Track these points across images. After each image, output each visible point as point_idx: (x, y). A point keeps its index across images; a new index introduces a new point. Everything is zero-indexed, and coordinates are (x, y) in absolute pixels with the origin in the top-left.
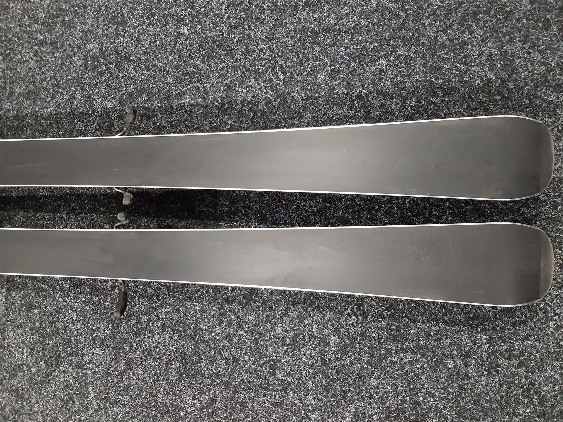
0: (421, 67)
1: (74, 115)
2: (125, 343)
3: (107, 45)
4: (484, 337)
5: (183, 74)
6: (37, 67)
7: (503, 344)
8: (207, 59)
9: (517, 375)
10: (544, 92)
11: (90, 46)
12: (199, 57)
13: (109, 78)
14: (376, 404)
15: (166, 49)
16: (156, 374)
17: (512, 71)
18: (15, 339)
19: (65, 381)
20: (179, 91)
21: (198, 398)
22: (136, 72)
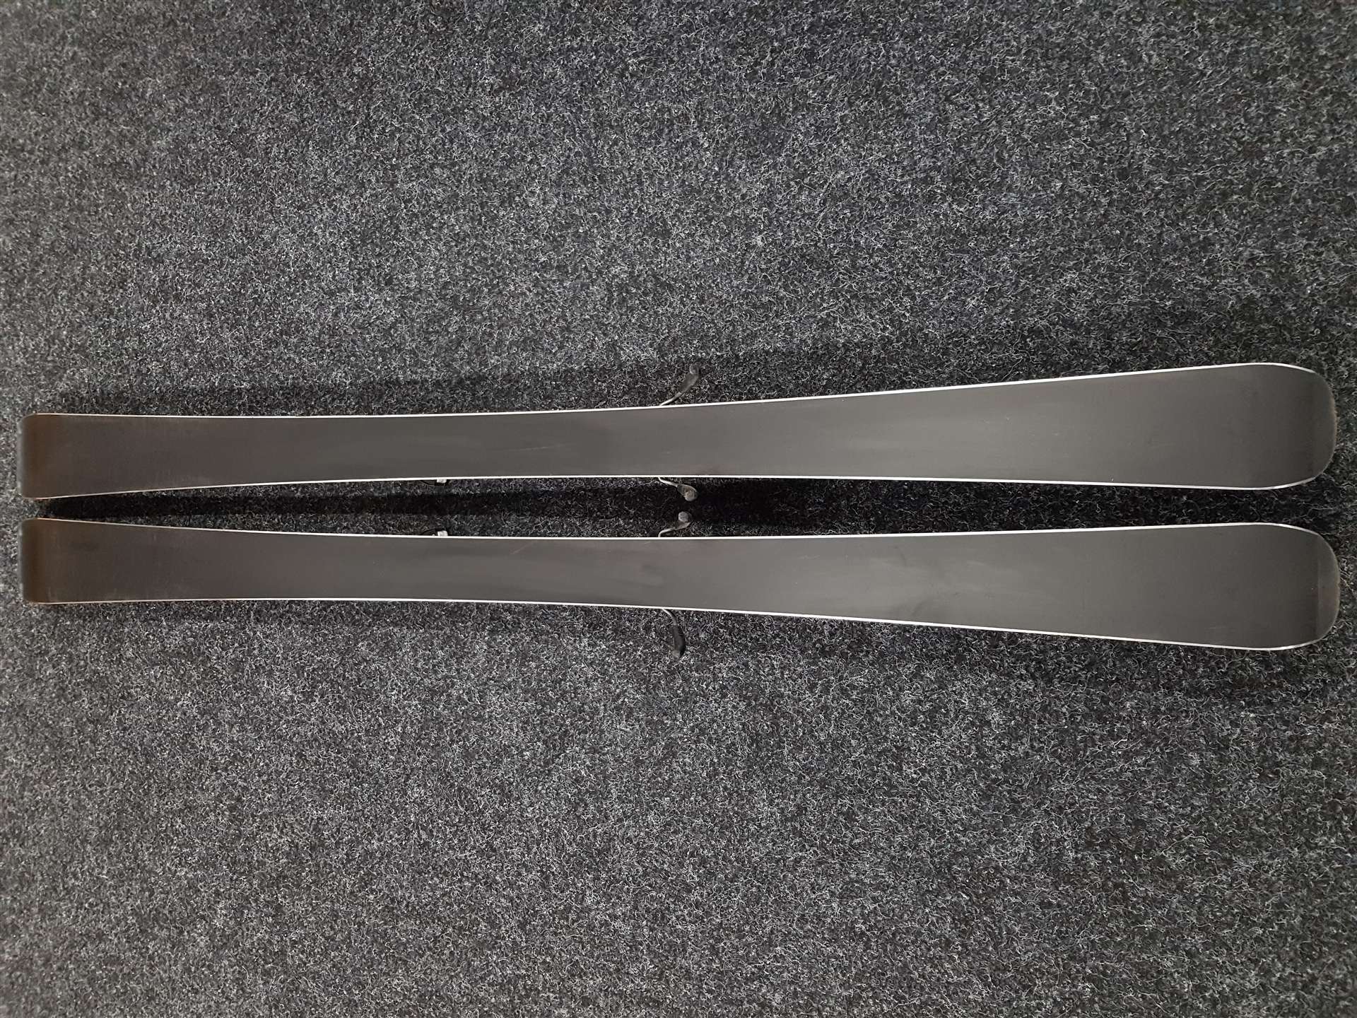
0: (1136, 283)
1: (591, 371)
2: (665, 714)
3: (641, 268)
4: (1252, 715)
5: (754, 306)
6: (538, 302)
7: (1284, 728)
8: (792, 283)
9: (1312, 779)
10: (1346, 315)
11: (615, 270)
12: (780, 280)
13: (643, 316)
14: (1069, 823)
15: (730, 269)
16: (712, 764)
17: (1290, 283)
18: (501, 706)
19: (573, 772)
20: (748, 332)
21: (778, 805)
22: (684, 306)
